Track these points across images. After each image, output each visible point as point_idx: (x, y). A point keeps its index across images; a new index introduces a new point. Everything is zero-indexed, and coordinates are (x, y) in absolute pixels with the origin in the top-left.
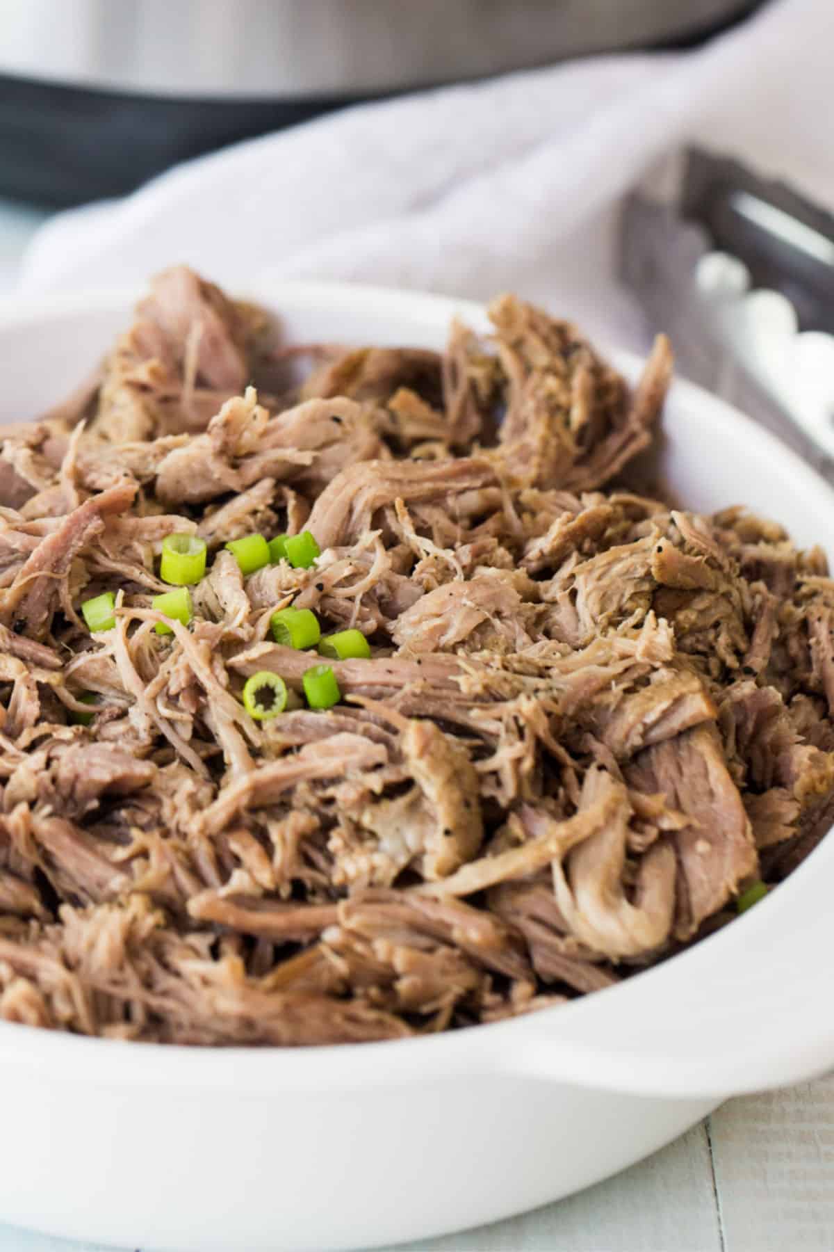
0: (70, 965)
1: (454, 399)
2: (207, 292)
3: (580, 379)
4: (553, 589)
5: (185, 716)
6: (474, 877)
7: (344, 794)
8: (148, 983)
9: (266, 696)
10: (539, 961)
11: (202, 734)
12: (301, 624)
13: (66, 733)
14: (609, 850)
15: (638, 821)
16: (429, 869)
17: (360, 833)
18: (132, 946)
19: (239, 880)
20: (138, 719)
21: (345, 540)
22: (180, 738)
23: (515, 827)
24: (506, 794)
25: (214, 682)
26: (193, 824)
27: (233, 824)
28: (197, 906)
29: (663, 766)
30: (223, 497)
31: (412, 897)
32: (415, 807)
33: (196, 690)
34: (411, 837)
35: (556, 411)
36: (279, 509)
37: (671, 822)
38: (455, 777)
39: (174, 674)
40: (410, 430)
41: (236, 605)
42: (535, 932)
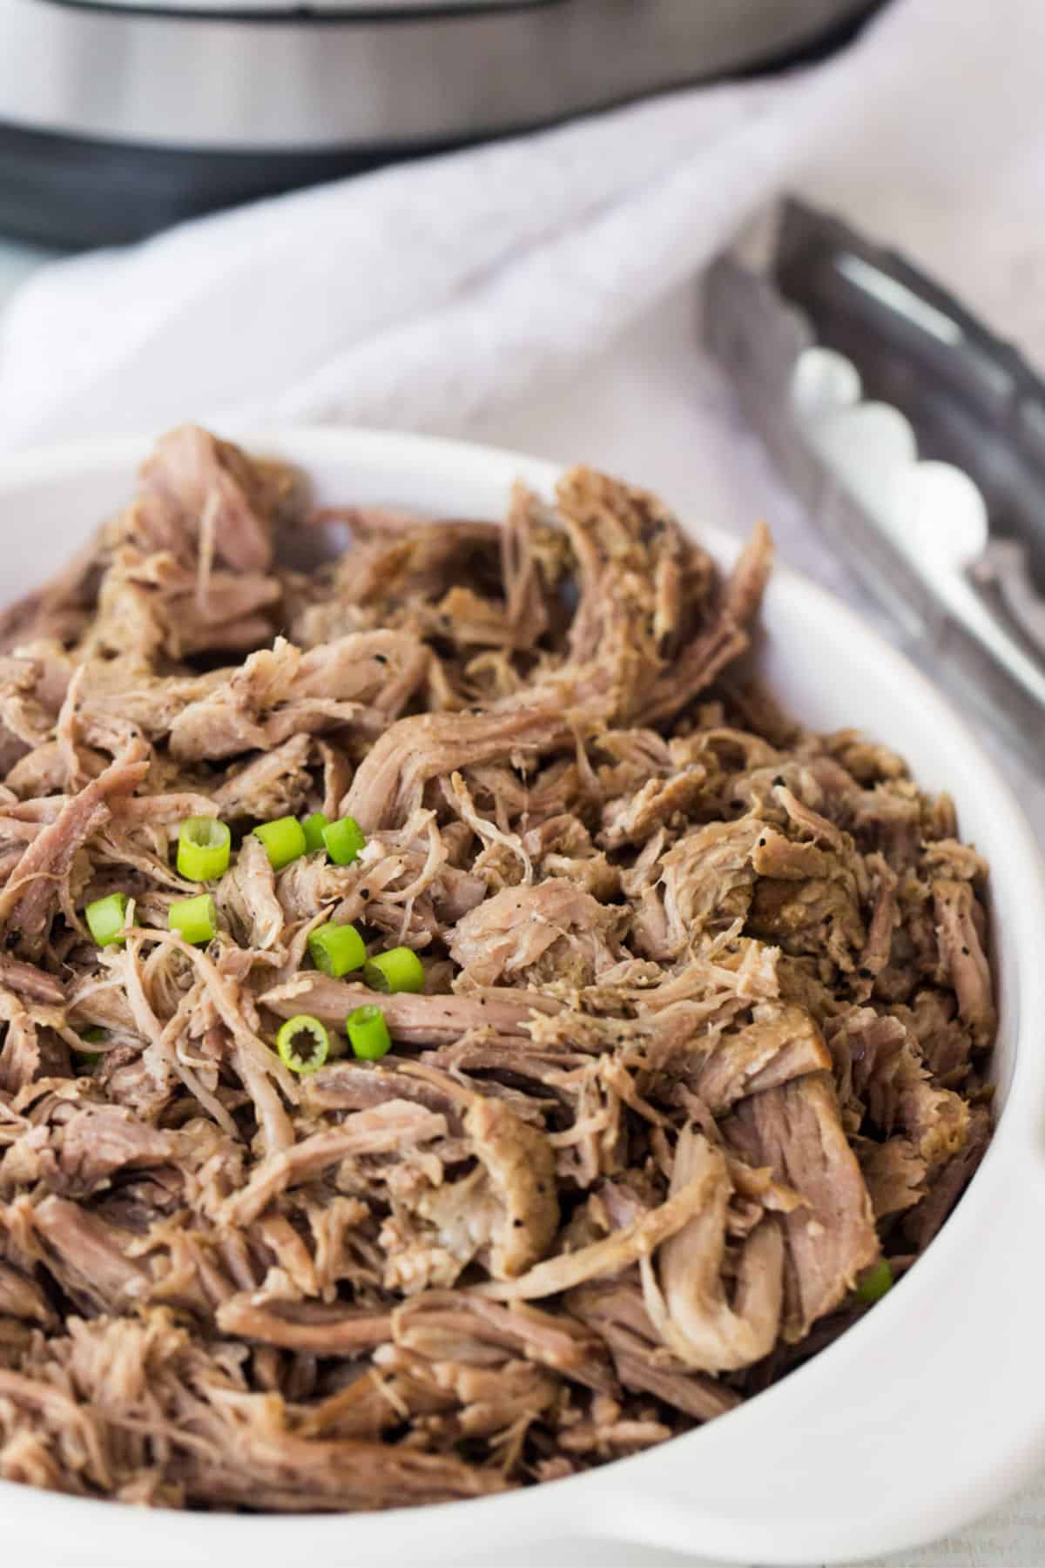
0: (81, 1396)
1: (516, 585)
2: (224, 455)
3: (665, 573)
4: (636, 881)
5: (209, 1065)
6: (548, 1278)
7: (397, 1180)
8: (171, 1413)
9: (303, 1044)
10: (626, 1373)
11: (230, 1080)
12: (343, 946)
13: (70, 1089)
14: (705, 1243)
15: (741, 1198)
16: (497, 1264)
17: (415, 1222)
18: (152, 1369)
19: (276, 1282)
20: (155, 1065)
21: (392, 820)
22: (204, 1088)
23: (596, 1212)
24: (586, 1174)
25: (242, 1026)
26: (222, 1212)
27: (268, 1211)
28: (228, 1316)
29: (769, 1125)
30: (246, 757)
31: (478, 1299)
32: (480, 1188)
33: (222, 1032)
34: (476, 1230)
35: (637, 615)
36: (314, 769)
37: (778, 1201)
38: (527, 1160)
39: (195, 1011)
40: (465, 634)
41: (267, 919)
42: (619, 1340)
